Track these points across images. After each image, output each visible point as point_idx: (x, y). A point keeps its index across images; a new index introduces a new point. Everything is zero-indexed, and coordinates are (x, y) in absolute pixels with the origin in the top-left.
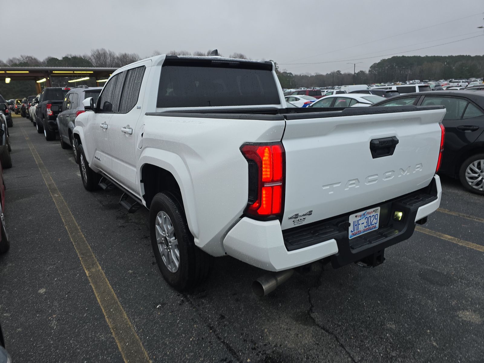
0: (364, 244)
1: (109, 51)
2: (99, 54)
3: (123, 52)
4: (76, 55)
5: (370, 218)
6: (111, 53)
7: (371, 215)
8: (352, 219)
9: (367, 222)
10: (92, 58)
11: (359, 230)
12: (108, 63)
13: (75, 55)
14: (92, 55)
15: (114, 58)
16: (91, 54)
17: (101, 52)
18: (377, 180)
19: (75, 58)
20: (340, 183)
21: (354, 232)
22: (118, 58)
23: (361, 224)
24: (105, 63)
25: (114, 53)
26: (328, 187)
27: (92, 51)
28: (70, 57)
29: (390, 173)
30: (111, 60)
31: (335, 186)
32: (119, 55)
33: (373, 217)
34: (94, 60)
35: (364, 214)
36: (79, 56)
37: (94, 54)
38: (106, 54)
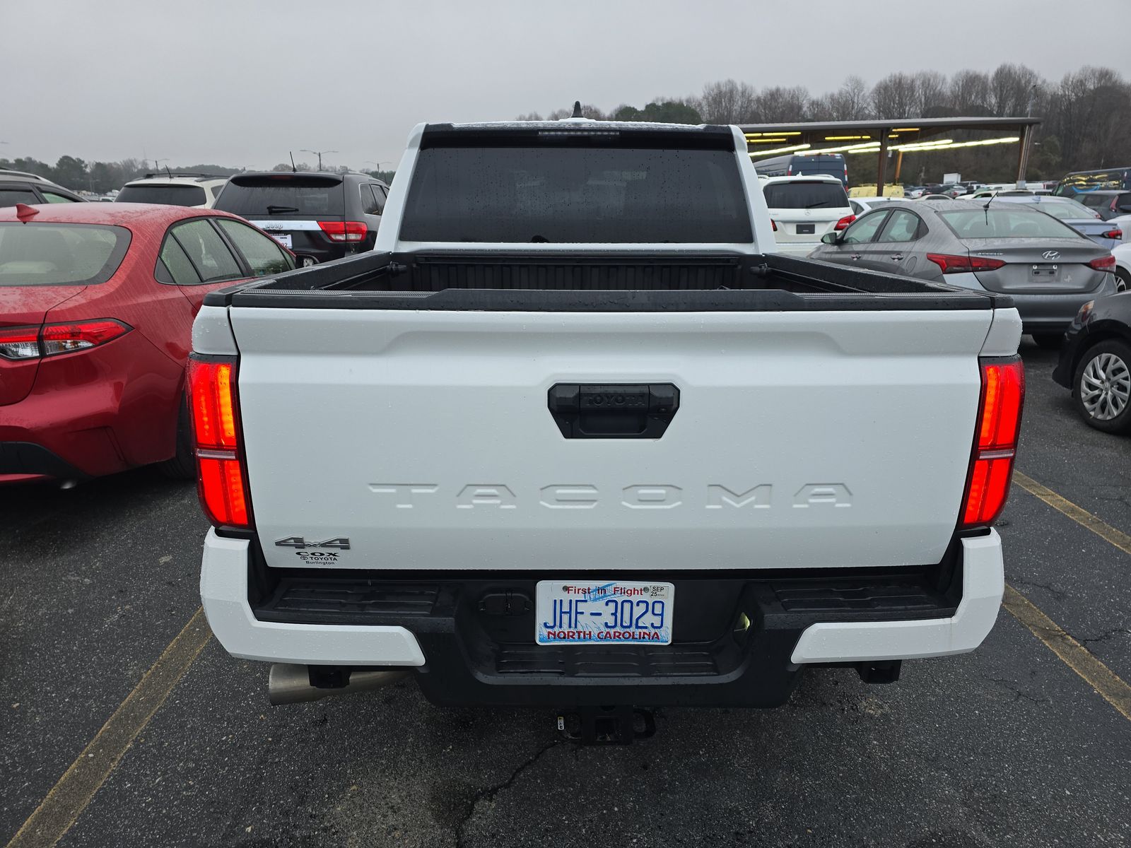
0: (542, 670)
1: (742, 84)
2: (721, 92)
3: (773, 86)
4: (674, 99)
5: (627, 606)
6: (746, 89)
7: (635, 598)
8: (547, 592)
9: (615, 614)
10: (704, 103)
11: (579, 628)
12: (736, 113)
13: (671, 99)
14: (705, 98)
15: (750, 101)
16: (703, 94)
17: (724, 89)
18: (595, 501)
19: (669, 105)
20: (435, 485)
21: (557, 630)
22: (758, 100)
23: (587, 614)
24: (730, 112)
25: (752, 88)
26: (392, 490)
27: (706, 87)
28: (660, 104)
29: (662, 491)
30: (742, 107)
31: (415, 490)
32: (762, 91)
33: (643, 606)
34: (706, 108)
35: (603, 590)
36: (677, 101)
37: (709, 94)
38: (734, 92)
